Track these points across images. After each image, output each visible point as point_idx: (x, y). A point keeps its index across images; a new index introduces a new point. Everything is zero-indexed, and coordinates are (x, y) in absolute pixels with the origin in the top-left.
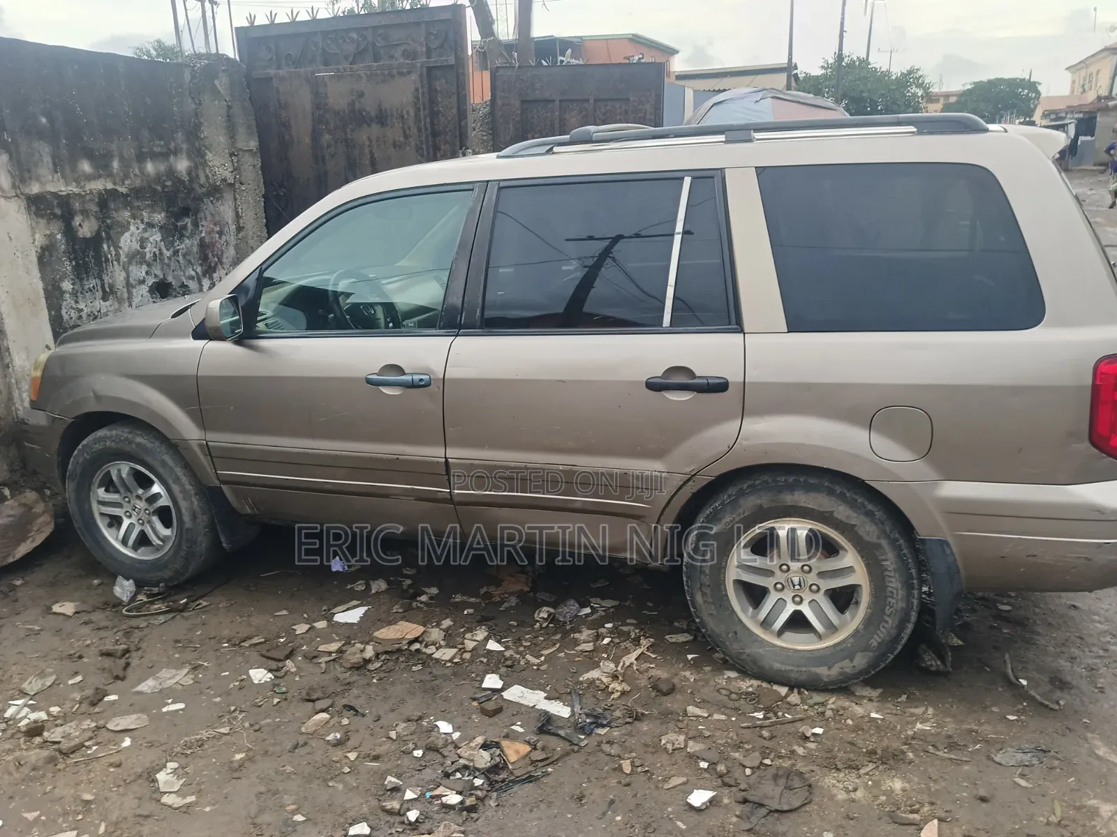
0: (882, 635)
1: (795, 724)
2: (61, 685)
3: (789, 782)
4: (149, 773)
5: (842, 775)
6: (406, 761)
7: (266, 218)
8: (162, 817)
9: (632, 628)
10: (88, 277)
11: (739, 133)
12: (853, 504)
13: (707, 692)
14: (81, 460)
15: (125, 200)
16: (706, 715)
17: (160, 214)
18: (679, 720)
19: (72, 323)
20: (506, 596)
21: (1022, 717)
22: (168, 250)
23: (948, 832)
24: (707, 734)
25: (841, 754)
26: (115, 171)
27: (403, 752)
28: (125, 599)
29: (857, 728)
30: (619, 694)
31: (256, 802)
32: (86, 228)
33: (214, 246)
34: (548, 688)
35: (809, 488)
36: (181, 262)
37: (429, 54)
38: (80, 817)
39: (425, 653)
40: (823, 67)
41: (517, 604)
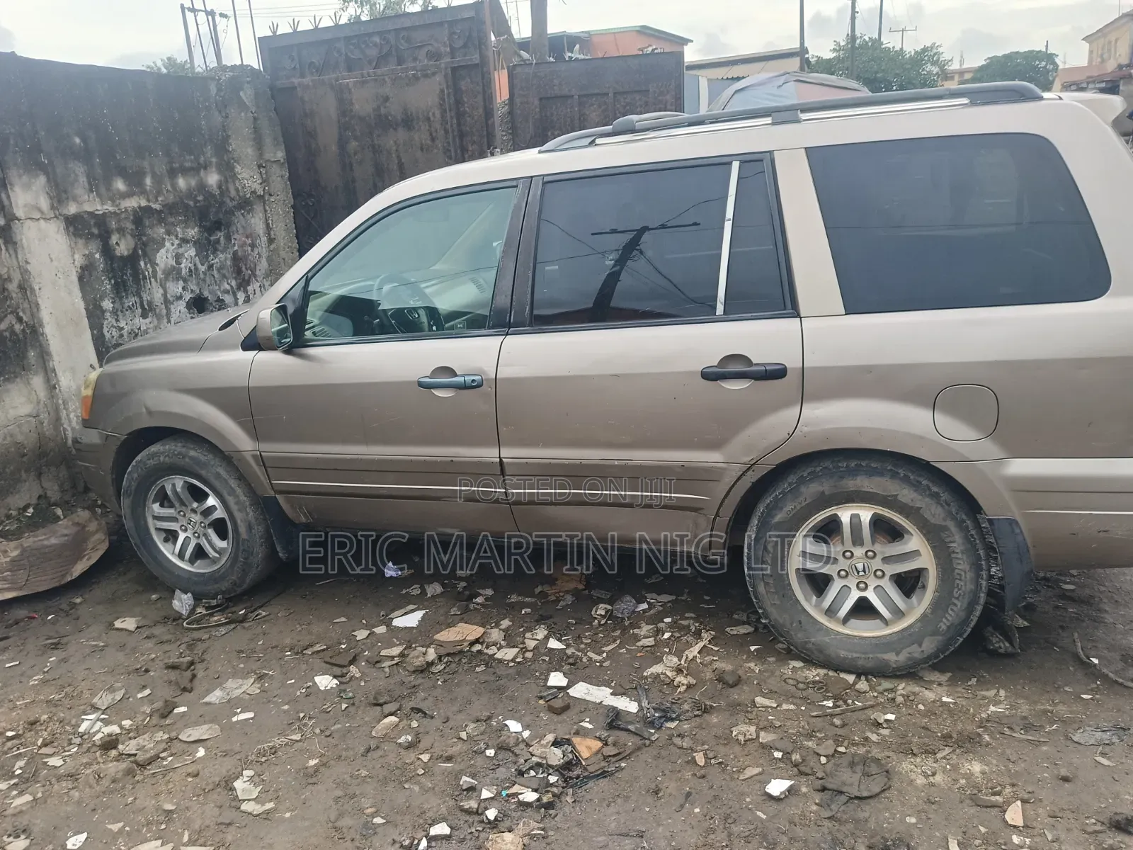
0: (950, 618)
1: (866, 711)
2: (131, 699)
3: (866, 768)
4: (226, 782)
5: (918, 760)
6: (479, 761)
7: (296, 228)
8: (244, 824)
9: (692, 622)
10: (127, 295)
11: (784, 115)
12: (916, 486)
13: (773, 683)
14: (135, 475)
15: (160, 217)
16: (775, 705)
17: (193, 229)
18: (748, 712)
19: (114, 342)
20: (561, 594)
21: (1097, 696)
22: (203, 265)
23: (1032, 813)
24: (778, 724)
25: (915, 740)
26: (148, 188)
27: (475, 752)
28: (184, 612)
29: (929, 713)
30: (685, 687)
31: (334, 807)
32: (123, 247)
33: (246, 260)
34: (613, 684)
35: (872, 473)
36: (216, 276)
37: (453, 53)
38: (163, 826)
39: (487, 654)
40: (834, 50)
41: (573, 602)
